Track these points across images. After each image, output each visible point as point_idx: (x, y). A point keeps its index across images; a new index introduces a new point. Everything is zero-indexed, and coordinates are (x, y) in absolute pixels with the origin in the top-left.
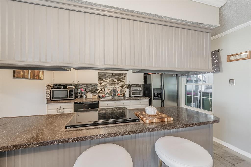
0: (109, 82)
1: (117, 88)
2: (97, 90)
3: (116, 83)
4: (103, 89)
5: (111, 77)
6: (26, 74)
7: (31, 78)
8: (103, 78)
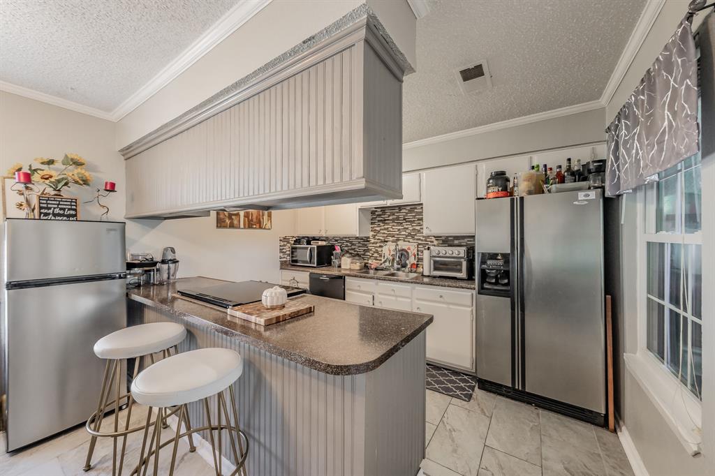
0: (391, 229)
1: (412, 248)
2: (368, 250)
3: (410, 235)
4: (379, 249)
5: (398, 218)
6: (235, 222)
7: (245, 228)
8: (379, 221)
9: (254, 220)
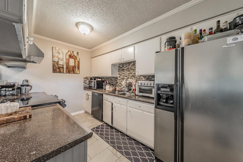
0: (125, 73)
1: (134, 82)
2: (117, 83)
3: (133, 76)
4: (121, 82)
5: (128, 69)
6: (62, 70)
7: (66, 73)
8: (121, 70)
9: (71, 70)
